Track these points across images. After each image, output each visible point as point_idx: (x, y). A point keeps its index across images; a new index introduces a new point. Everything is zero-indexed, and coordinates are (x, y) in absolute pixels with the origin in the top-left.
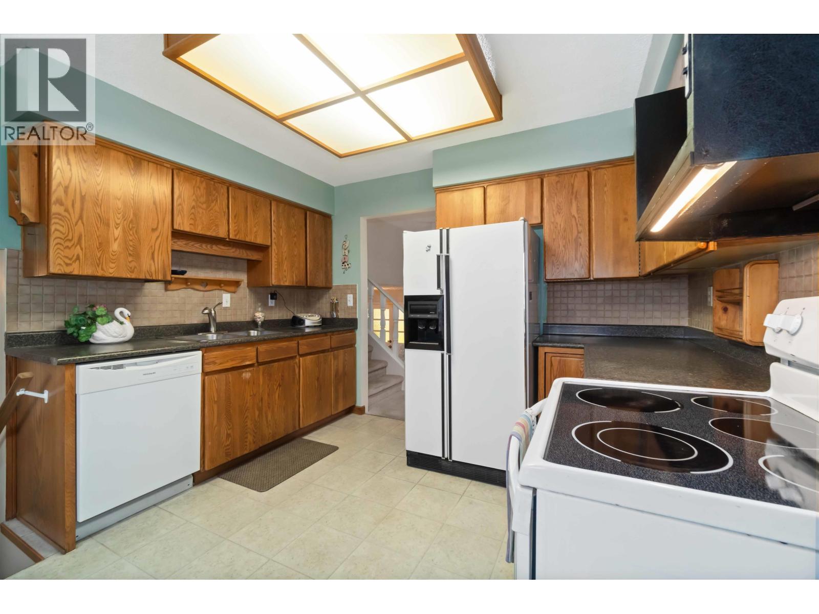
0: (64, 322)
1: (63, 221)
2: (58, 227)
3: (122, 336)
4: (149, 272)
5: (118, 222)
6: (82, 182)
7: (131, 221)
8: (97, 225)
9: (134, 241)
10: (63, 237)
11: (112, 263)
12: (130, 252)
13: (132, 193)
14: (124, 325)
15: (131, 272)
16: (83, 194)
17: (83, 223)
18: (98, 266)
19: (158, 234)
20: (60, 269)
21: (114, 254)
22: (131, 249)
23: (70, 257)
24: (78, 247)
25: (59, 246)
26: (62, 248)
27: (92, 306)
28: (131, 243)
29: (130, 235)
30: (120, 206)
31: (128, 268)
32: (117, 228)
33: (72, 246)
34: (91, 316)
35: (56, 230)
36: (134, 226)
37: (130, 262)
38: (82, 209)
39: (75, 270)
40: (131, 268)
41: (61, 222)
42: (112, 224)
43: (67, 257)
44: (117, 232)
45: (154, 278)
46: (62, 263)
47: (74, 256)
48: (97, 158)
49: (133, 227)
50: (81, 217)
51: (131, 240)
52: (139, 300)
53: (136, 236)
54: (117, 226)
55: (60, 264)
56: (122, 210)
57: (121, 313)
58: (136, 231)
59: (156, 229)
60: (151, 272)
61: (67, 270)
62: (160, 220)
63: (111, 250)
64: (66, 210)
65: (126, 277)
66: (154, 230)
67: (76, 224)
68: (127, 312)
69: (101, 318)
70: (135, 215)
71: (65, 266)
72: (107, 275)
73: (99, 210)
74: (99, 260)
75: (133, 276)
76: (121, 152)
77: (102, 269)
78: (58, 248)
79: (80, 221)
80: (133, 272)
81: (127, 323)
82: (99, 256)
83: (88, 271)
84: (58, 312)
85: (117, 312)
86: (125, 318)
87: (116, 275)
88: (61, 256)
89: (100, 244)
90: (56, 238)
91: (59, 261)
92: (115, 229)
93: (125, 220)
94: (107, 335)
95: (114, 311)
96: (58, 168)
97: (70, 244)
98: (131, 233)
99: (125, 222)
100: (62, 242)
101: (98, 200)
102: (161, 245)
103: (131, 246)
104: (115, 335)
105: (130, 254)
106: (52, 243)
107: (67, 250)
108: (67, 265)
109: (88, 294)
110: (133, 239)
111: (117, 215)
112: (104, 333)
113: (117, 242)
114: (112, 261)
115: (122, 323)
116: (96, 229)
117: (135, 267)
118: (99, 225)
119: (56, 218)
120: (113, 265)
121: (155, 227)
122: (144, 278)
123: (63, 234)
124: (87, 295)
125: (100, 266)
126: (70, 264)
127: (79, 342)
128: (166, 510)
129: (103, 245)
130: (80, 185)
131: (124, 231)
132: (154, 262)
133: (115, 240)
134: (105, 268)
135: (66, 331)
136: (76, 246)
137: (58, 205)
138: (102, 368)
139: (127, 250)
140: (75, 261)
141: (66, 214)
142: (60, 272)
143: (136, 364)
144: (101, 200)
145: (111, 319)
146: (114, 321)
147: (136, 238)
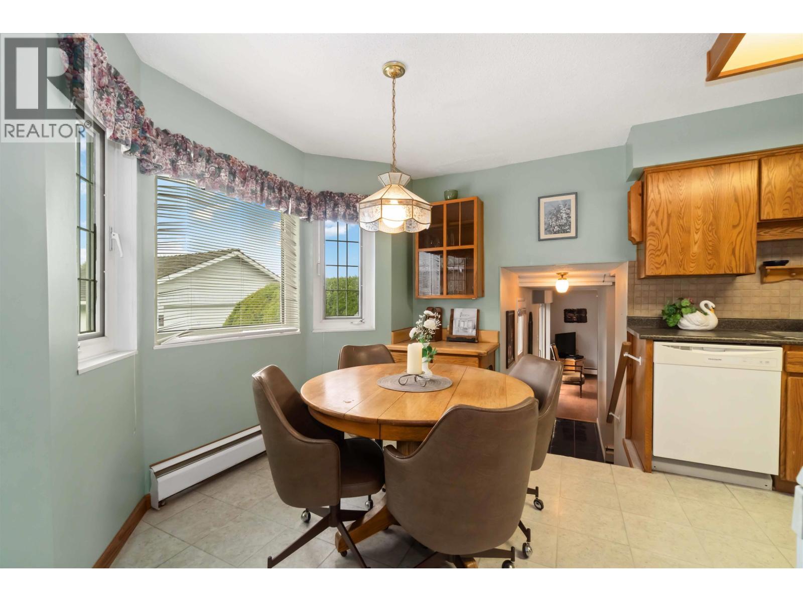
0: (661, 312)
1: (655, 237)
2: (652, 242)
3: (704, 325)
4: (730, 268)
5: (698, 227)
6: (668, 203)
7: (711, 224)
8: (680, 234)
9: (713, 241)
10: (654, 248)
11: (692, 263)
12: (709, 251)
13: (712, 199)
14: (707, 316)
15: (710, 269)
16: (669, 213)
17: (669, 235)
18: (680, 267)
19: (740, 230)
20: (652, 272)
21: (694, 255)
22: (710, 248)
23: (659, 262)
24: (665, 254)
25: (651, 256)
26: (654, 257)
27: (681, 299)
28: (710, 244)
29: (710, 236)
30: (700, 214)
31: (708, 266)
32: (697, 233)
33: (661, 254)
34: (678, 307)
35: (650, 244)
36: (713, 227)
37: (709, 260)
38: (668, 225)
39: (663, 272)
40: (710, 265)
41: (653, 238)
42: (693, 230)
43: (657, 263)
44: (697, 237)
45: (735, 272)
46: (654, 267)
47: (662, 261)
48: (680, 180)
49: (712, 229)
50: (667, 231)
51: (710, 241)
52: (729, 293)
53: (716, 236)
54: (697, 232)
55: (652, 269)
56: (701, 217)
57: (706, 305)
58: (716, 232)
59: (738, 225)
60: (731, 267)
61: (657, 272)
62: (742, 215)
63: (691, 253)
64: (657, 229)
65: (705, 274)
66: (734, 227)
67: (664, 237)
68: (711, 304)
69: (685, 309)
70: (715, 217)
71: (655, 269)
72: (688, 273)
73: (681, 222)
74: (681, 262)
75: (712, 272)
76: (701, 166)
77: (684, 269)
78: (652, 257)
79: (667, 234)
80: (711, 269)
81: (711, 314)
82: (681, 258)
83: (672, 271)
84: (659, 303)
85: (702, 304)
86: (710, 310)
87: (696, 273)
88: (653, 263)
89: (682, 249)
90: (649, 251)
91: (652, 267)
92: (695, 234)
93: (704, 225)
94: (690, 323)
95: (699, 304)
96: (652, 199)
97: (658, 253)
98: (711, 234)
99: (705, 226)
100: (654, 252)
101: (681, 214)
102: (743, 240)
103: (710, 246)
104: (697, 323)
105: (709, 253)
106: (648, 254)
107: (657, 258)
108: (657, 268)
109: (682, 289)
110: (713, 239)
111: (698, 221)
112: (688, 321)
113: (697, 244)
114: (693, 261)
115: (706, 314)
116: (679, 238)
117: (714, 264)
118: (681, 234)
119: (650, 236)
120: (692, 265)
121: (736, 224)
122: (723, 273)
123: (655, 246)
124: (680, 291)
125: (682, 267)
126: (659, 268)
127: (668, 326)
128: (730, 491)
129: (685, 249)
130: (667, 206)
131: (704, 234)
132: (735, 257)
133: (695, 243)
134: (686, 269)
135: (662, 318)
136: (664, 254)
137: (652, 226)
138: (672, 346)
139: (707, 250)
140: (663, 265)
141: (657, 232)
142: (652, 274)
143: (702, 349)
144: (684, 213)
145: (694, 310)
146: (697, 311)
147: (715, 238)
